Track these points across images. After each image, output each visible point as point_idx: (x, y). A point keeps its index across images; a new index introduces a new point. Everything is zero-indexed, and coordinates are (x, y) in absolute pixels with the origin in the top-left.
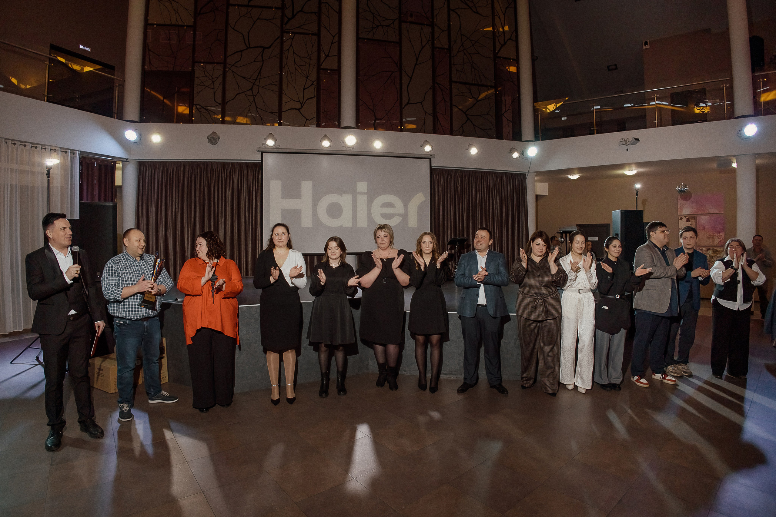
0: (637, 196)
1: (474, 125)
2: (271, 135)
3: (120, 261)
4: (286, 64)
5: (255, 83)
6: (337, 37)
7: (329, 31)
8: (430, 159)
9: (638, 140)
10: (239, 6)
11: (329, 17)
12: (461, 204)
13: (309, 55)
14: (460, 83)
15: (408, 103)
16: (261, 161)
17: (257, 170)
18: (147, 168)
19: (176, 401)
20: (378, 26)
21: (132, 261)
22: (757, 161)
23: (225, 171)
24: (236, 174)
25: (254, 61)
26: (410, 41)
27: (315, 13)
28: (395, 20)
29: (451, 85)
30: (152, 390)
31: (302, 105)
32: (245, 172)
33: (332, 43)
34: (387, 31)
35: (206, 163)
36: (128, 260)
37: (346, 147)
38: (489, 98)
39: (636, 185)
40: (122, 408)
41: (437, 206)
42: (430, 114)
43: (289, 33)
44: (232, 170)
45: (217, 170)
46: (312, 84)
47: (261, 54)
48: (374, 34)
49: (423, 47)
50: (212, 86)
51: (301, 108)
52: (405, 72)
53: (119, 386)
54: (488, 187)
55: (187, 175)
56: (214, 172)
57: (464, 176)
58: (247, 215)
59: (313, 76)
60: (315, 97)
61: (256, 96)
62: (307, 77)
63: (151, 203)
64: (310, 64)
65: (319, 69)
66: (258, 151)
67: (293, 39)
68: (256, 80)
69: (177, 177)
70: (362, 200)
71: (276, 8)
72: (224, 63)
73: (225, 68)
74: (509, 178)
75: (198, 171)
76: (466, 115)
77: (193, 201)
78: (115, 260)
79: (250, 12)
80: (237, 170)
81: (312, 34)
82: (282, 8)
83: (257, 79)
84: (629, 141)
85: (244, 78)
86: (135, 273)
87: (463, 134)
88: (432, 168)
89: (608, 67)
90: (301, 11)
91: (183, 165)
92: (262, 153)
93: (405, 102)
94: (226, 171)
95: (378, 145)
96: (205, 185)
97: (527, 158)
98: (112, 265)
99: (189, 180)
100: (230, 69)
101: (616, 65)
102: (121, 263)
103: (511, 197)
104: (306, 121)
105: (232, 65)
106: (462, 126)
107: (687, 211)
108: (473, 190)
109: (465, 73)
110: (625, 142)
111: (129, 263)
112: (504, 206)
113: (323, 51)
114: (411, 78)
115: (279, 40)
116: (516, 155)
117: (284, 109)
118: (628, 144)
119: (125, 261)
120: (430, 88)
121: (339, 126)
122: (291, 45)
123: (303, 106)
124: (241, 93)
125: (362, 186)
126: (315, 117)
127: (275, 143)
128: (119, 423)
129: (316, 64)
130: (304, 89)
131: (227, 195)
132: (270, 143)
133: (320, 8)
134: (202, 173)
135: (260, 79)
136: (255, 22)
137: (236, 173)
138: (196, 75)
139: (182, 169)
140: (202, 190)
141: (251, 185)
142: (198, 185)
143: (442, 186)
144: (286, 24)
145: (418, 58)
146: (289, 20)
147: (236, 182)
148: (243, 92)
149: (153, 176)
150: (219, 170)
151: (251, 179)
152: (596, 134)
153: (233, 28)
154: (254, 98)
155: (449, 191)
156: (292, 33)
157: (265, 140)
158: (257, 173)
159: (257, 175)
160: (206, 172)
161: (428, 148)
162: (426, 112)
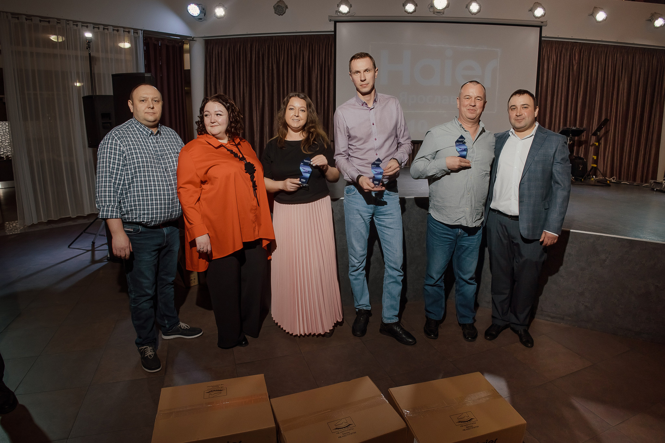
2: (345, 1)
3: (128, 134)
8: (541, 27)
16: (333, 33)
17: (330, 44)
18: (214, 47)
21: (146, 134)
23: (295, 45)
24: (306, 49)
30: (166, 322)
32: (316, 46)
35: (274, 38)
36: (140, 133)
37: (434, 12)
44: (302, 45)
45: (285, 45)
55: (254, 52)
56: (283, 48)
58: (319, 96)
63: (219, 84)
66: (331, 20)
69: (244, 55)
75: (266, 48)
77: (261, 80)
78: (121, 132)
80: (308, 44)
86: (152, 154)
88: (542, 39)
91: (250, 40)
92: (336, 22)
95: (474, 8)
96: (273, 63)
99: (257, 57)
102: (130, 137)
111: (142, 136)
119: (136, 134)
127: (350, 9)
131: (297, 73)
132: (344, 9)
134: (270, 49)
137: (307, 47)
139: (249, 45)
140: (271, 68)
141: (323, 61)
142: (266, 63)
143: (553, 62)
147: (307, 59)
149: (220, 54)
150: (288, 45)
151: (323, 54)
157: (338, 7)
158: (330, 47)
159: (329, 50)
160: (274, 48)
161: (539, 13)
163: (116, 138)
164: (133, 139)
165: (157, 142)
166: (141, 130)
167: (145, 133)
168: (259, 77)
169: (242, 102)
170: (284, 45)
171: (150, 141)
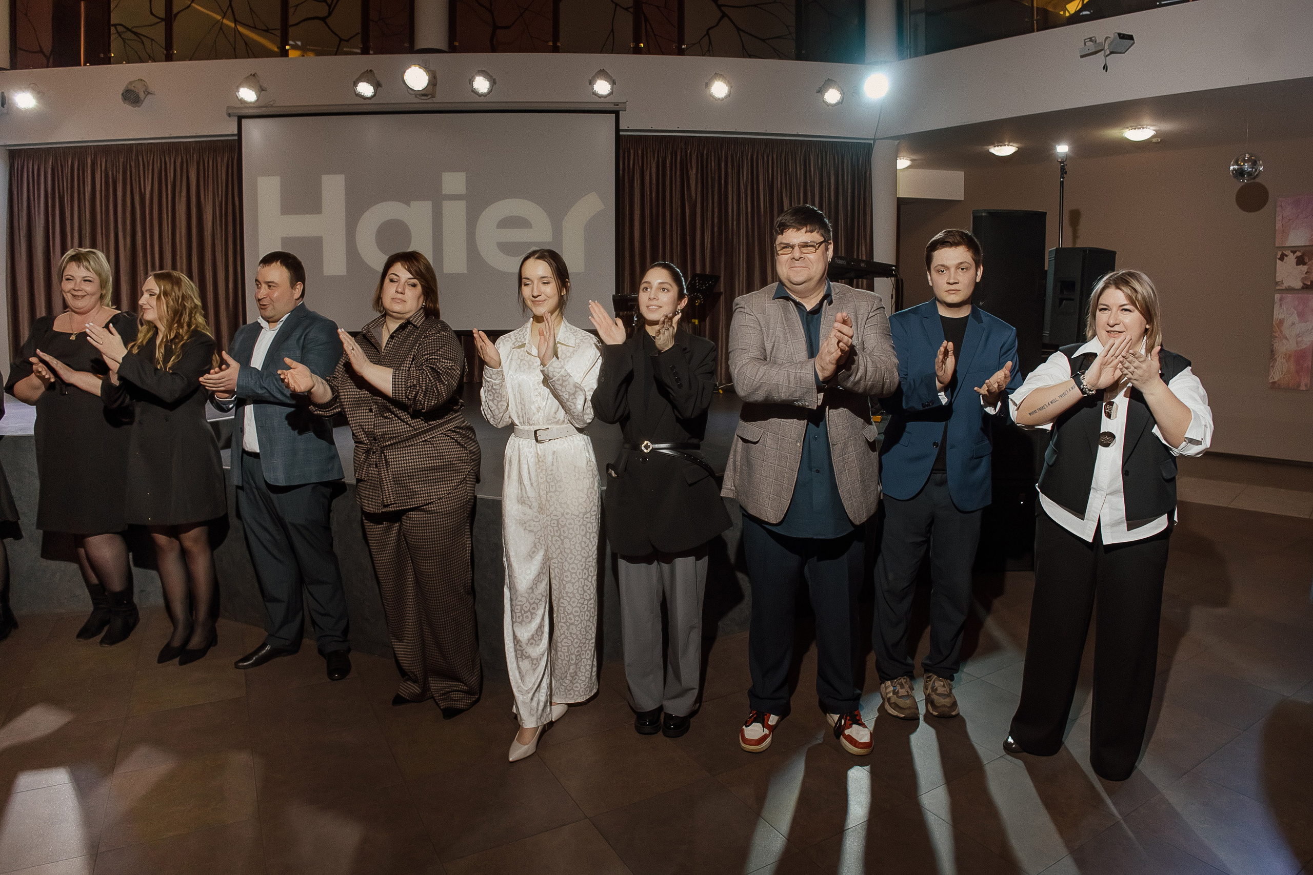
1: (739, 29)
8: (617, 113)
9: (1130, 38)
16: (237, 137)
23: (172, 159)
31: (333, 6)
37: (409, 93)
42: (626, 9)
51: (330, 14)
57: (707, 152)
66: (232, 115)
69: (81, 178)
70: (456, 210)
76: (720, 7)
80: (195, 160)
87: (708, 52)
88: (621, 133)
92: (240, 118)
95: (481, 86)
97: (863, 105)
104: (340, 42)
106: (707, 34)
107: (1299, 236)
108: (731, 186)
116: (832, 96)
117: (292, 20)
121: (410, 50)
123: (335, 11)
125: (455, 182)
126: (358, 33)
127: (256, 95)
132: (248, 95)
137: (194, 163)
152: (1034, 32)
157: (235, 91)
161: (602, 87)
162: (616, 5)
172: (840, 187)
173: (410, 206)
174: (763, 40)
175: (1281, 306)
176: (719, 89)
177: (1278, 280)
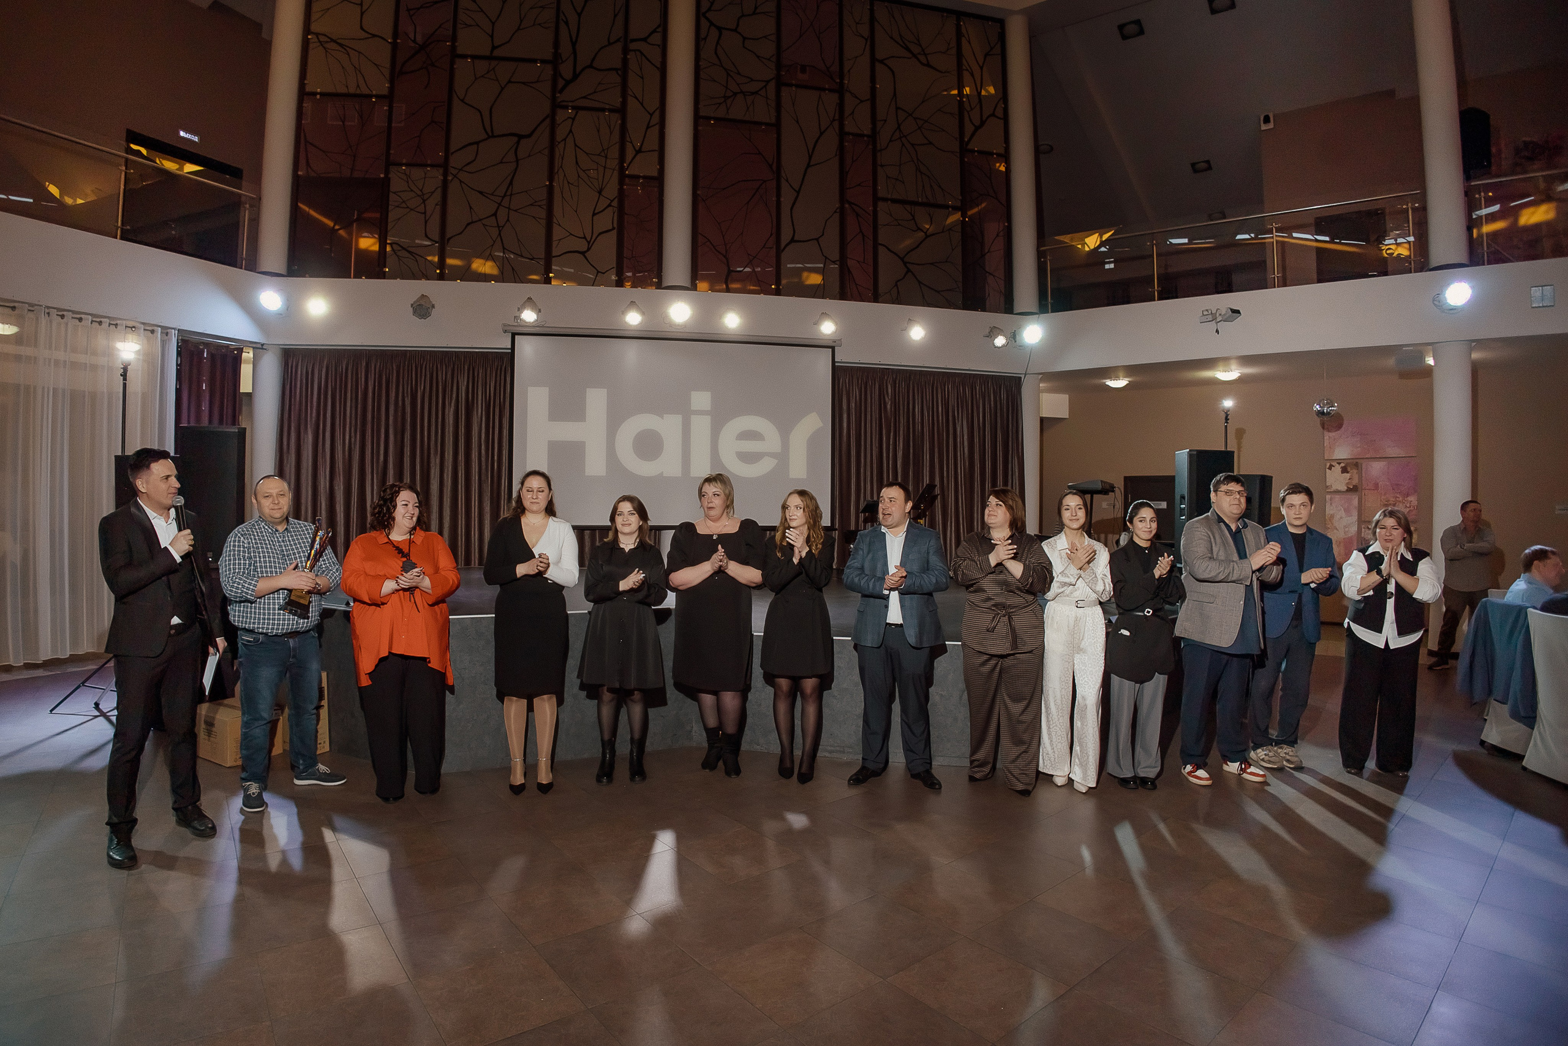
0: (1227, 423)
1: (920, 282)
2: (530, 302)
3: (253, 532)
4: (561, 167)
5: (502, 204)
6: (657, 114)
7: (642, 104)
8: (833, 348)
9: (1238, 312)
10: (473, 57)
11: (642, 78)
12: (892, 434)
13: (603, 150)
14: (894, 201)
15: (793, 241)
16: (510, 351)
17: (503, 368)
18: (300, 362)
19: (342, 784)
20: (735, 94)
22: (1475, 355)
23: (444, 368)
24: (464, 376)
25: (501, 162)
26: (798, 122)
27: (616, 70)
28: (768, 82)
29: (875, 206)
30: (301, 762)
31: (592, 242)
32: (481, 371)
33: (648, 127)
34: (753, 102)
35: (409, 353)
37: (671, 324)
38: (950, 229)
39: (1224, 401)
40: (248, 790)
41: (845, 439)
42: (834, 263)
43: (567, 108)
44: (456, 367)
45: (428, 367)
46: (610, 205)
47: (514, 148)
48: (728, 110)
49: (821, 134)
50: (421, 209)
51: (589, 249)
52: (787, 181)
53: (244, 752)
54: (945, 404)
55: (373, 375)
56: (424, 371)
57: (899, 382)
58: (483, 452)
59: (612, 191)
60: (613, 229)
61: (503, 227)
62: (600, 192)
63: (306, 427)
64: (605, 167)
65: (622, 177)
66: (505, 331)
67: (573, 119)
68: (503, 197)
69: (354, 377)
70: (701, 426)
71: (543, 62)
72: (445, 166)
73: (445, 175)
74: (988, 384)
75: (393, 369)
76: (905, 263)
77: (383, 423)
79: (494, 69)
80: (466, 367)
81: (611, 111)
82: (555, 61)
83: (505, 195)
84: (1220, 315)
85: (481, 193)
87: (898, 300)
88: (836, 364)
89: (1193, 165)
90: (591, 66)
91: (367, 354)
92: (514, 335)
93: (785, 238)
94: (446, 369)
95: (732, 321)
96: (405, 395)
97: (1022, 347)
98: (239, 537)
99: (376, 386)
100: (455, 176)
101: (1208, 162)
103: (991, 422)
104: (597, 274)
105: (461, 170)
106: (896, 285)
107: (1342, 452)
108: (917, 407)
109: (903, 183)
110: (1212, 317)
112: (976, 440)
113: (631, 142)
114: (798, 192)
115: (548, 121)
116: (1000, 341)
117: (555, 252)
118: (1218, 321)
120: (835, 212)
121: (659, 286)
122: (571, 131)
123: (592, 246)
124: (476, 222)
125: (701, 400)
126: (614, 268)
127: (538, 317)
128: (243, 815)
129: (617, 167)
130: (594, 214)
131: (447, 412)
132: (529, 316)
133: (625, 61)
134: (401, 371)
135: (511, 195)
136: (503, 89)
137: (464, 370)
138: (393, 189)
139: (364, 364)
140: (400, 404)
141: (492, 395)
142: (393, 395)
143: (856, 399)
144: (561, 92)
145: (812, 154)
146: (568, 83)
147: (464, 388)
148: (480, 220)
149: (310, 377)
150: (433, 367)
151: (491, 384)
152: (1158, 300)
153: (462, 100)
154: (500, 231)
155: (869, 409)
156: (573, 108)
157: (519, 310)
158: (503, 373)
159: (503, 377)
160: (408, 370)
161: (828, 328)
162: (826, 258)
163: (239, 535)
164: (257, 538)
165: (283, 541)
166: (266, 527)
167: (270, 530)
168: (379, 419)
169: (347, 461)
170: (426, 367)
171: (276, 539)
172: (999, 411)
173: (663, 419)
174: (938, 292)
175: (1331, 504)
176: (917, 333)
177: (1328, 484)
